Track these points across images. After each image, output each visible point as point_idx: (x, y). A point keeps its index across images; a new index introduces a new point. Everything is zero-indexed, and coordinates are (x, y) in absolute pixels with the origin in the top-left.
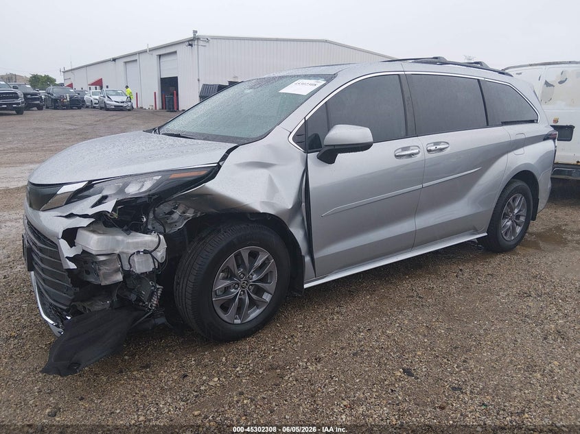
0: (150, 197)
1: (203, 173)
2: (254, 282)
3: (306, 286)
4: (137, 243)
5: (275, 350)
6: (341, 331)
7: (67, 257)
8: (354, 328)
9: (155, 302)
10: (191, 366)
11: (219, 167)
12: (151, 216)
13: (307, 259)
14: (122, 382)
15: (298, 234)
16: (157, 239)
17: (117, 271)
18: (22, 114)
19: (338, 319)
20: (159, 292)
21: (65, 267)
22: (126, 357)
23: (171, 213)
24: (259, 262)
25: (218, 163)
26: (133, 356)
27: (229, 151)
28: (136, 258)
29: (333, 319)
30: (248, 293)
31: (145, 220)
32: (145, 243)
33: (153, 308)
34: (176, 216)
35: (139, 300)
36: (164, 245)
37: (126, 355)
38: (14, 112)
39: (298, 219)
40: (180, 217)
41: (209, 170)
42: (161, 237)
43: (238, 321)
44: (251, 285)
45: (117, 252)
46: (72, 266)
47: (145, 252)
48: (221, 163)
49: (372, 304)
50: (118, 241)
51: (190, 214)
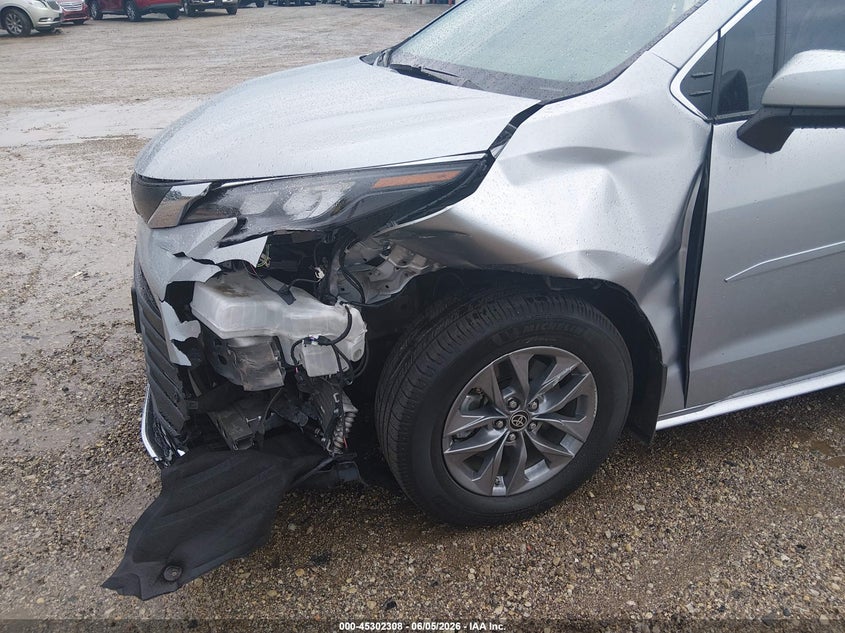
0: (328, 230)
1: (451, 175)
2: (541, 416)
3: (661, 424)
4: (306, 322)
5: (581, 570)
6: (734, 537)
7: (175, 342)
8: (765, 533)
9: (340, 439)
10: (406, 578)
11: (489, 160)
12: (336, 267)
13: (673, 372)
14: (273, 593)
15: (660, 319)
16: (345, 318)
17: (273, 367)
18: (234, 13)
19: (728, 501)
20: (350, 419)
21: (173, 360)
22: (292, 527)
23: (377, 262)
24: (554, 378)
25: (488, 152)
26: (303, 524)
27: (519, 120)
28: (305, 351)
29: (715, 500)
30: (526, 436)
31: (321, 275)
32: (322, 324)
33: (336, 451)
34: (387, 268)
35: (314, 423)
36: (360, 328)
37: (292, 520)
38: (225, 11)
39: (665, 285)
40: (397, 271)
41: (465, 168)
42: (355, 312)
43: (500, 490)
44: (536, 422)
45: (271, 333)
46: (184, 360)
47: (322, 341)
48: (494, 152)
49: (806, 466)
50: (271, 313)
51: (418, 266)
